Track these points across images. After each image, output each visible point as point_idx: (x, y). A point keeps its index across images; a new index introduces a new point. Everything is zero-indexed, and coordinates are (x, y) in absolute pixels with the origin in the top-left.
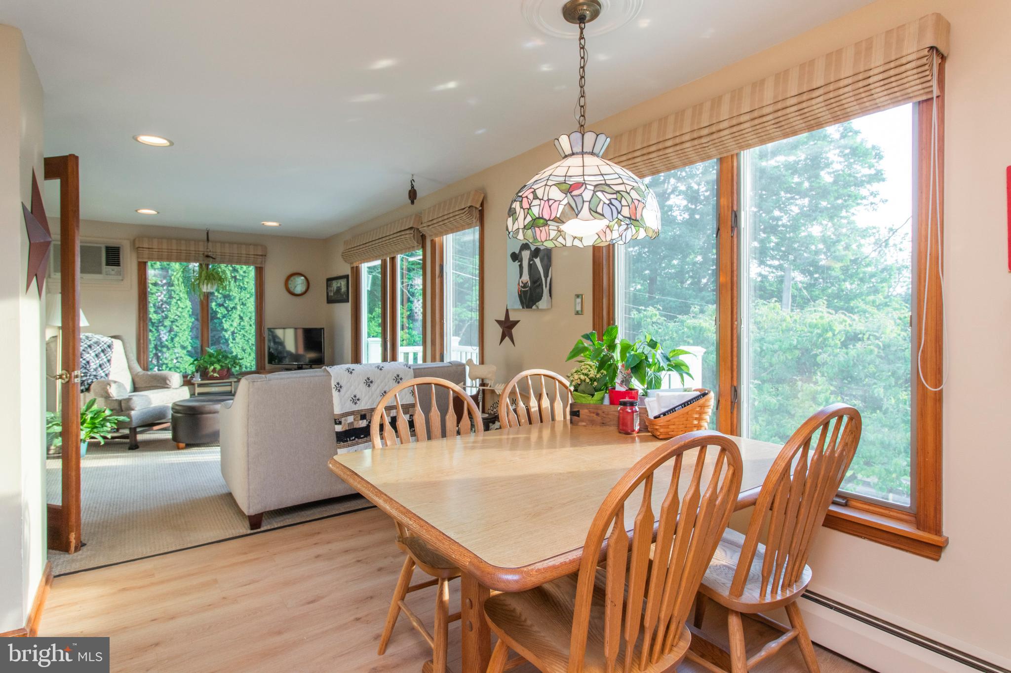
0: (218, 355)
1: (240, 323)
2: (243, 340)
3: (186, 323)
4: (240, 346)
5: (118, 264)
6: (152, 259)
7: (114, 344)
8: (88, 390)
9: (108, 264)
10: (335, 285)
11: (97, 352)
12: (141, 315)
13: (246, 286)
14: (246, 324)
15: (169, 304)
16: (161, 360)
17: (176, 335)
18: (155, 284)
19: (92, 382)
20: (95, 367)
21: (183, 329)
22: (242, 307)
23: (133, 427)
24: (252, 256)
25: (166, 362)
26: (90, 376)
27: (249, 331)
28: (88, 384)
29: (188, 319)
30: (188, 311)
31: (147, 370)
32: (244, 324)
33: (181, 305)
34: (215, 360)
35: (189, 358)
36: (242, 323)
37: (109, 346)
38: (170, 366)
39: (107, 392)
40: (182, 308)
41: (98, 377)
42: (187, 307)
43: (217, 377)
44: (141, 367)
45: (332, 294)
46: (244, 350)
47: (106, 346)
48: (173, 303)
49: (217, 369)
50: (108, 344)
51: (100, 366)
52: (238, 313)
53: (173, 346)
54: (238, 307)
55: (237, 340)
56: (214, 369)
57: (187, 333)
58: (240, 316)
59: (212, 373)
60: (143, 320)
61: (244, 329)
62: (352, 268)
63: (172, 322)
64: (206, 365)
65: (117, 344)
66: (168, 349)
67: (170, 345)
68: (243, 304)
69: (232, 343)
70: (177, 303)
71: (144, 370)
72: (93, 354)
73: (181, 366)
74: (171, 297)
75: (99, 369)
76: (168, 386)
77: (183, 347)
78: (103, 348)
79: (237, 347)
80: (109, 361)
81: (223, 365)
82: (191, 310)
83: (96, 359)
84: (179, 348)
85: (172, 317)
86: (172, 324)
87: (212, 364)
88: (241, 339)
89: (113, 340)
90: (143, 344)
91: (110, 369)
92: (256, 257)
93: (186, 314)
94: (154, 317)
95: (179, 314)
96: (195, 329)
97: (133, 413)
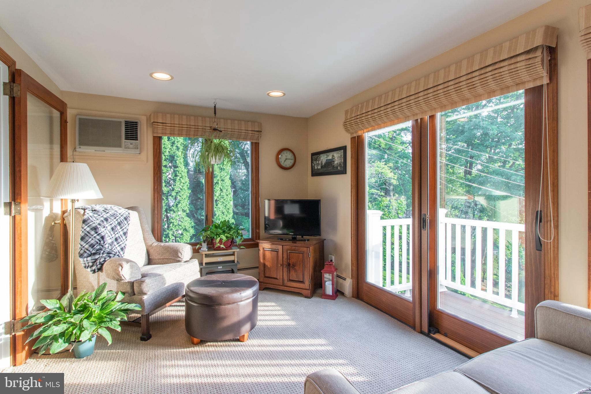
0: (223, 226)
1: (220, 194)
2: (222, 206)
3: (186, 194)
4: (220, 210)
5: (136, 139)
6: (165, 134)
7: (131, 216)
8: (100, 269)
9: (127, 138)
10: (324, 159)
11: (113, 225)
12: (156, 188)
13: (224, 168)
14: (224, 194)
15: (174, 180)
16: (170, 220)
17: (179, 202)
18: (165, 166)
19: (105, 261)
20: (110, 241)
21: (184, 198)
22: (222, 182)
23: (145, 314)
24: (251, 132)
25: (172, 221)
26: (103, 253)
27: (226, 200)
28: (100, 263)
29: (187, 191)
30: (187, 185)
31: (161, 241)
32: (223, 194)
33: (183, 181)
34: (221, 231)
35: (188, 218)
36: (222, 194)
37: (126, 219)
38: (175, 224)
39: (118, 274)
40: (183, 183)
41: (111, 255)
42: (186, 182)
43: (222, 248)
44: (155, 238)
45: (319, 167)
46: (223, 213)
47: (122, 218)
48: (177, 180)
49: (223, 241)
50: (125, 216)
51: (116, 239)
52: (220, 186)
53: (177, 210)
54: (220, 182)
55: (219, 206)
56: (221, 240)
57: (186, 200)
58: (220, 188)
59: (219, 245)
60: (158, 191)
61: (223, 198)
62: (353, 139)
63: (177, 193)
64: (213, 235)
65: (134, 216)
66: (174, 212)
67: (175, 210)
68: (222, 180)
69: (216, 208)
70: (180, 179)
71: (158, 240)
72: (109, 228)
73: (183, 224)
74: (176, 176)
75: (115, 243)
76: (180, 259)
77: (184, 211)
78: (119, 220)
79: (219, 211)
80: (125, 234)
81: (229, 235)
82: (189, 185)
83: (112, 233)
84: (181, 211)
85: (177, 189)
86: (177, 195)
87: (218, 235)
88: (221, 205)
89: (130, 211)
90: (158, 214)
91: (126, 242)
92: (253, 132)
93: (185, 187)
94: (165, 189)
95: (181, 188)
96: (191, 198)
97: (145, 297)
